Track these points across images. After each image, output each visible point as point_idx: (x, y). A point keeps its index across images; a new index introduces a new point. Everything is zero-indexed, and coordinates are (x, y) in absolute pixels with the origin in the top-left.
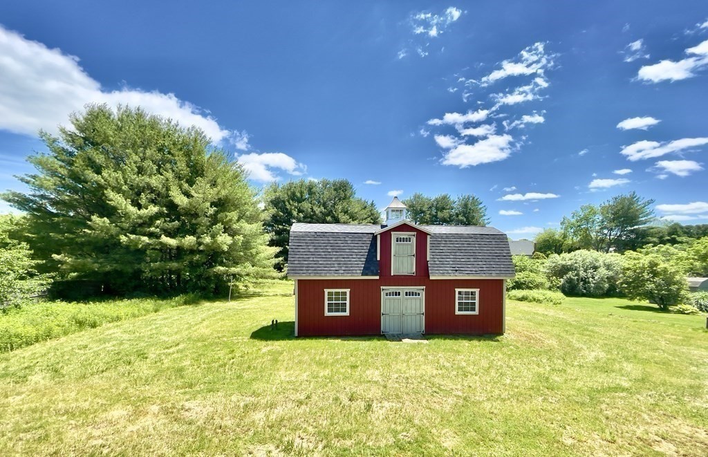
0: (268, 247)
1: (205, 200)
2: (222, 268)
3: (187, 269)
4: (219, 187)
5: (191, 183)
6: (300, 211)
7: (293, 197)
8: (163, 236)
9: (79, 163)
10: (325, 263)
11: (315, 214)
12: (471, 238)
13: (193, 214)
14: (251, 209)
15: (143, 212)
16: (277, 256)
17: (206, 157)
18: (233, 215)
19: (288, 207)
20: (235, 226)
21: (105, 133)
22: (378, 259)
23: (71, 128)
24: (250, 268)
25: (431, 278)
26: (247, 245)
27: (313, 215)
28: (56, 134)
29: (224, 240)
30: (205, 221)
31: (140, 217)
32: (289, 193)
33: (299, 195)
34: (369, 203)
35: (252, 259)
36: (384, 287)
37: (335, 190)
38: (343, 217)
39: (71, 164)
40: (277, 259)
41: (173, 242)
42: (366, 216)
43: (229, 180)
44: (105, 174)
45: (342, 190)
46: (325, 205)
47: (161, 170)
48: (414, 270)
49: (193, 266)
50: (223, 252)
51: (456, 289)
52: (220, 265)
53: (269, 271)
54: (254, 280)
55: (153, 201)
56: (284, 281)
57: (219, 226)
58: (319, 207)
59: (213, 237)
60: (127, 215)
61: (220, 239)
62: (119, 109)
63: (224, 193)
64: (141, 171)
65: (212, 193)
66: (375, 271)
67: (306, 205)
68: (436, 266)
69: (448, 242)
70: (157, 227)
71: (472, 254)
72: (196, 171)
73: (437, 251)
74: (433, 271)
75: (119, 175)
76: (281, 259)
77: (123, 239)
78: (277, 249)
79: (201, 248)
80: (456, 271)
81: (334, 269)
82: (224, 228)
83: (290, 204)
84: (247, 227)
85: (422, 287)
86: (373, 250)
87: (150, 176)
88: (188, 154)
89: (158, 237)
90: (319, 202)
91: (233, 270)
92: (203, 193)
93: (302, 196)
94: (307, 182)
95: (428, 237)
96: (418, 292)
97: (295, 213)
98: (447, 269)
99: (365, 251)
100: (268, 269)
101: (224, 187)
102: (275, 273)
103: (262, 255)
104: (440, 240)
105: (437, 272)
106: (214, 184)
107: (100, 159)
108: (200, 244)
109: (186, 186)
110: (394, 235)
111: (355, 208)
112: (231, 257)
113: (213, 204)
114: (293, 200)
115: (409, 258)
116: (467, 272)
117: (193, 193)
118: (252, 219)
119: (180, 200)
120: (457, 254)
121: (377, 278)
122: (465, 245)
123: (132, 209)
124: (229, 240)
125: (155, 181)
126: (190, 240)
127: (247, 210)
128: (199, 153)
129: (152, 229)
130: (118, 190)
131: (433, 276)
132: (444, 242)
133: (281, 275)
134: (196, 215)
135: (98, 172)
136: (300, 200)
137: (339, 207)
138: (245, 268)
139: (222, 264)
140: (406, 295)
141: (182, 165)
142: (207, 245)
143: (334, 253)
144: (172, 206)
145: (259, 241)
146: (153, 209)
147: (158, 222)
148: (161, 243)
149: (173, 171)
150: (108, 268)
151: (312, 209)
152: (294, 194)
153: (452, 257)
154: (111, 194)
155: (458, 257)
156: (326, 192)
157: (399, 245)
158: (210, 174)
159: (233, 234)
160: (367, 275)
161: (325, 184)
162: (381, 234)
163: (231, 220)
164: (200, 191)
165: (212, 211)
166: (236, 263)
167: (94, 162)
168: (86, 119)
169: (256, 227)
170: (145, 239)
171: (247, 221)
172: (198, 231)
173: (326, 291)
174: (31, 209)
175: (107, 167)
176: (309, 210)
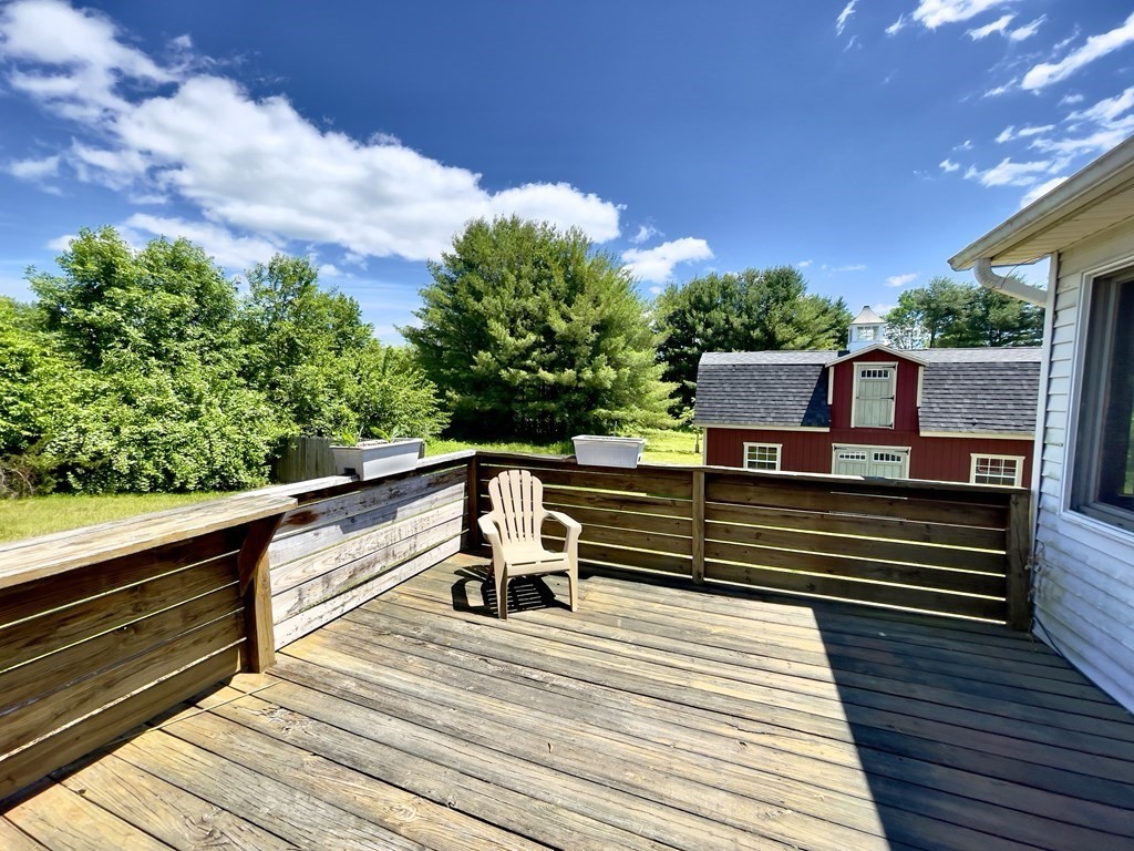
0: (661, 383)
1: (585, 323)
2: (603, 411)
3: (566, 410)
4: (602, 306)
5: (569, 302)
6: (708, 325)
7: (698, 305)
8: (540, 370)
9: (463, 290)
10: (746, 406)
11: (732, 328)
12: (1014, 369)
13: (570, 342)
14: (640, 331)
15: (521, 342)
16: (672, 396)
17: (587, 264)
18: (620, 341)
19: (690, 320)
20: (620, 356)
21: (483, 254)
22: (830, 402)
23: (452, 251)
24: (639, 413)
25: (922, 434)
26: (633, 381)
27: (729, 329)
28: (440, 260)
29: (607, 374)
30: (586, 350)
31: (517, 348)
32: (693, 299)
33: (706, 299)
34: (834, 301)
35: (639, 399)
36: (837, 445)
37: (769, 285)
38: (783, 332)
39: (454, 292)
40: (672, 401)
41: (550, 377)
42: (825, 327)
43: (614, 295)
44: (485, 301)
45: (782, 285)
46: (749, 311)
47: (538, 290)
48: (892, 421)
49: (573, 407)
50: (606, 390)
51: (972, 455)
52: (602, 407)
53: (662, 417)
54: (641, 429)
55: (531, 329)
56: (680, 433)
57: (603, 357)
58: (739, 316)
59: (594, 371)
60: (505, 347)
61: (602, 373)
62: (495, 221)
63: (607, 312)
64: (518, 294)
65: (594, 315)
66: (823, 421)
67: (717, 316)
68: (933, 415)
69: (961, 377)
70: (534, 360)
71: (1012, 397)
72: (575, 286)
73: (938, 391)
74: (926, 424)
75: (497, 301)
76: (678, 400)
77: (503, 373)
78: (674, 386)
79: (581, 385)
80: (974, 424)
81: (759, 415)
82: (609, 359)
83: (692, 315)
84: (637, 356)
85: (906, 448)
86: (821, 390)
87: (527, 298)
88: (565, 265)
89: (536, 372)
90: (740, 307)
91: (617, 413)
92: (584, 315)
93: (711, 301)
94: (721, 277)
95: (921, 369)
96: (897, 454)
97: (700, 329)
98: (954, 420)
99: (809, 390)
100: (661, 414)
101: (608, 305)
102: (670, 421)
103: (653, 394)
104: (945, 373)
105: (935, 424)
106: (596, 302)
107: (479, 284)
108: (579, 379)
109: (564, 306)
110: (858, 367)
111: (806, 315)
112: (614, 397)
113: (595, 328)
114: (697, 309)
115: (884, 403)
116: (996, 427)
117: (573, 316)
118: (640, 345)
119: (559, 326)
120: (979, 396)
121: (827, 430)
122: (998, 382)
123: (510, 340)
124: (612, 374)
125: (531, 304)
126: (569, 373)
127: (635, 333)
128: (578, 262)
129: (529, 362)
130: (498, 319)
131: (925, 431)
132: (953, 377)
133: (677, 422)
134: (574, 344)
135: (479, 300)
136: (707, 309)
137: (777, 314)
138: (631, 411)
139: (603, 405)
140: (876, 458)
141: (560, 282)
142: (587, 381)
143: (760, 394)
144: (548, 333)
145: (650, 375)
146: (532, 337)
147: (535, 353)
148: (538, 378)
149: (550, 289)
150: (488, 407)
151: (727, 321)
152: (699, 299)
153: (968, 401)
154: (493, 323)
155: (980, 402)
156: (751, 291)
157: (866, 381)
158: (591, 290)
159: (617, 366)
160: (809, 425)
161: (751, 277)
162: (836, 366)
163: (616, 348)
164: (581, 313)
165: (593, 337)
166: (620, 405)
167: (474, 288)
168: (465, 238)
169: (646, 355)
170: (523, 373)
171: (635, 348)
172: (577, 363)
173: (747, 445)
174: (420, 343)
175: (487, 294)
176: (722, 323)
